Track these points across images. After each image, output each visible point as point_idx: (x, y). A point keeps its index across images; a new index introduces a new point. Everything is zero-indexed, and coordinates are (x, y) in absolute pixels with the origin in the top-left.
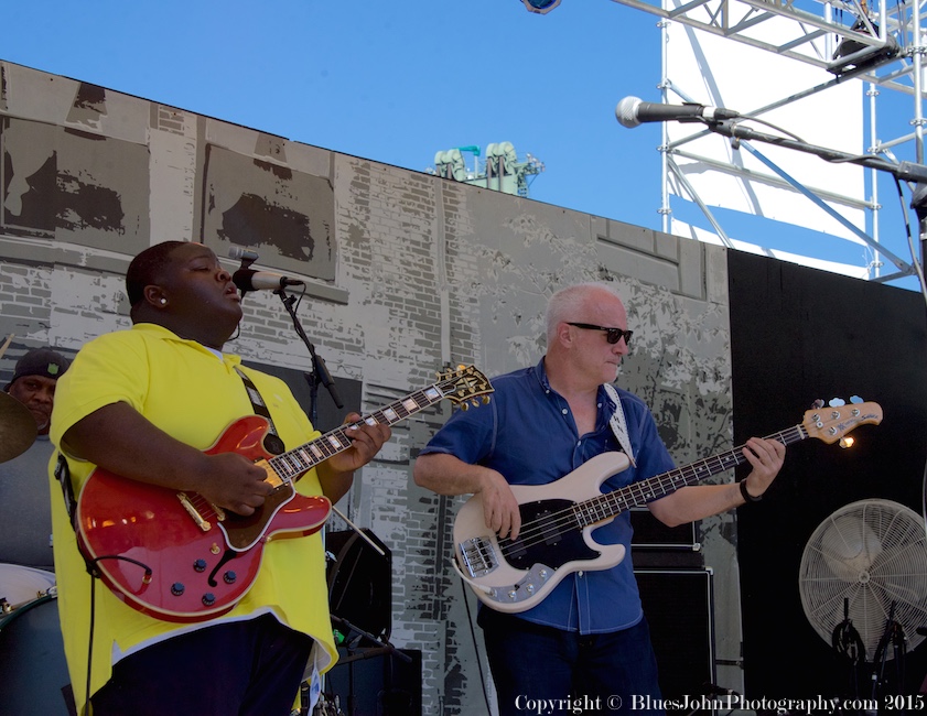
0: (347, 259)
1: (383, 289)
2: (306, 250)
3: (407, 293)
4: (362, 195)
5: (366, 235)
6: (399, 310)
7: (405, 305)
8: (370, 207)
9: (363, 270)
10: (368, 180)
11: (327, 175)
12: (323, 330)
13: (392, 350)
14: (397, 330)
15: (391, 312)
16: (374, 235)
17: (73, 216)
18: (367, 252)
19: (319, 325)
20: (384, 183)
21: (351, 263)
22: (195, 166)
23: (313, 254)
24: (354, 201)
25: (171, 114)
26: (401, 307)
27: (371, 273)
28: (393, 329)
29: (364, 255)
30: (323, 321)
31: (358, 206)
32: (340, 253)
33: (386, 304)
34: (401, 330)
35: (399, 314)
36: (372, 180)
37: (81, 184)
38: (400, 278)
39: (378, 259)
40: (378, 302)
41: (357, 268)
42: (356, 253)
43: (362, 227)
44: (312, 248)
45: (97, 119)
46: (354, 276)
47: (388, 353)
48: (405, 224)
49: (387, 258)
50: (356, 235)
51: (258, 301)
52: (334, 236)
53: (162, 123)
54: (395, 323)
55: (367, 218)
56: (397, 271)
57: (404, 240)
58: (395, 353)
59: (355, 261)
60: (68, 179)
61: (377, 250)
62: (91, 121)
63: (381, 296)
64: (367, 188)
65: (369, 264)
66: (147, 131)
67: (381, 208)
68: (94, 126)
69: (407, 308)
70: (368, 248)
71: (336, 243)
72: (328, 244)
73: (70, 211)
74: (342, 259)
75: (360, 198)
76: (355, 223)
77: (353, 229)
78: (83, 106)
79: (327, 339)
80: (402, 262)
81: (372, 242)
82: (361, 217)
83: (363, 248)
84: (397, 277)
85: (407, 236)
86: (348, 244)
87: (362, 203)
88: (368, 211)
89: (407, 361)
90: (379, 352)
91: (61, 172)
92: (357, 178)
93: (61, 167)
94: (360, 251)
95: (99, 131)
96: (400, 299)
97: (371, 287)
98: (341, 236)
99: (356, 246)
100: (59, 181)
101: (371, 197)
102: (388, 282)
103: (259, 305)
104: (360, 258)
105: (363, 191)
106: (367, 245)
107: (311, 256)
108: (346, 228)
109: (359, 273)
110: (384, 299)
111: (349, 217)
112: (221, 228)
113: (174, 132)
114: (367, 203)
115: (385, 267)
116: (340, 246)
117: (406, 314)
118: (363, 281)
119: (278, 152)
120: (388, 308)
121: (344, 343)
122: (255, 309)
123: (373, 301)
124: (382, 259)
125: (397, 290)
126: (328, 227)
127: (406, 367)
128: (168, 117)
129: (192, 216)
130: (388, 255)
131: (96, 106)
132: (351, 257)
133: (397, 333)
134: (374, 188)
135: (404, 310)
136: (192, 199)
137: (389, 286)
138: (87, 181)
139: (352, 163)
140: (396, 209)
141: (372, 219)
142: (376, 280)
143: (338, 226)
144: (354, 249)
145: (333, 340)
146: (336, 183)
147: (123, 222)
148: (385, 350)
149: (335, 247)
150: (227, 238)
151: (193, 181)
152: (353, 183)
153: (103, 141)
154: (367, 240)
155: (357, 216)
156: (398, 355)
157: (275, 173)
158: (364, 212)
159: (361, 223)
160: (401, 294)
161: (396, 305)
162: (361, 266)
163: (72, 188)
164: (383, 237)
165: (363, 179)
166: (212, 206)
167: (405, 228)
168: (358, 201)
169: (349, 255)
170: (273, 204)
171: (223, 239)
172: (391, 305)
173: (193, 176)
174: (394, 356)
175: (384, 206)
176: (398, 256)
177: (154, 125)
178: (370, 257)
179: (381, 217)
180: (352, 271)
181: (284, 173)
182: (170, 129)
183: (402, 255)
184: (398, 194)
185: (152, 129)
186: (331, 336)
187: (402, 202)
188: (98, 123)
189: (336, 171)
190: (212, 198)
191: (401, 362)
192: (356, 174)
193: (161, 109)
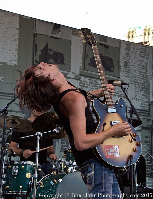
0: (124, 71)
1: (133, 80)
2: (112, 69)
3: (140, 81)
4: (128, 52)
5: (129, 64)
6: (138, 86)
7: (140, 84)
8: (130, 56)
9: (128, 74)
10: (130, 48)
11: (118, 47)
12: (117, 92)
13: (136, 97)
14: (137, 92)
15: (136, 86)
16: (131, 64)
17: (52, 61)
18: (129, 69)
19: (115, 90)
20: (135, 48)
21: (125, 72)
22: (83, 45)
23: (114, 69)
24: (126, 54)
25: (77, 31)
26: (138, 85)
27: (130, 75)
28: (136, 91)
29: (128, 70)
30: (117, 89)
31: (127, 55)
32: (122, 69)
33: (134, 84)
34: (138, 92)
35: (138, 87)
36: (131, 48)
37: (54, 52)
38: (138, 76)
39: (132, 71)
40: (132, 84)
41: (126, 74)
42: (126, 69)
43: (128, 62)
44: (114, 68)
45: (58, 34)
46: (125, 76)
47: (135, 99)
48: (140, 60)
49: (135, 71)
50: (126, 64)
51: (99, 83)
52: (120, 64)
53: (75, 34)
54: (137, 90)
55: (129, 59)
56: (138, 74)
57: (140, 65)
58: (136, 98)
59: (126, 72)
60: (51, 50)
61: (132, 68)
62: (57, 34)
63: (133, 82)
64: (130, 50)
65: (130, 72)
66: (71, 36)
67: (133, 56)
68: (57, 35)
69: (140, 85)
70: (129, 68)
71: (120, 66)
72: (118, 67)
73: (51, 59)
74: (122, 71)
75: (128, 53)
76: (126, 60)
77: (125, 62)
78: (55, 30)
79: (118, 94)
80: (139, 72)
81: (131, 66)
82: (128, 59)
83: (128, 68)
84: (137, 76)
85: (140, 64)
86: (124, 67)
87: (128, 55)
88: (130, 57)
89: (140, 101)
90: (132, 98)
91: (49, 49)
92: (127, 47)
93: (49, 47)
94: (127, 69)
95: (58, 37)
96: (138, 83)
97: (130, 79)
98: (122, 64)
99: (126, 67)
100: (48, 51)
101: (131, 53)
102: (135, 78)
103: (99, 85)
104: (127, 71)
105: (129, 51)
106: (129, 67)
107: (113, 70)
108: (123, 62)
109: (127, 75)
110: (134, 83)
111: (124, 59)
112: (89, 63)
113: (78, 36)
114: (129, 54)
115: (134, 73)
116: (122, 67)
117: (140, 87)
118: (128, 77)
119: (105, 40)
120: (135, 85)
121: (122, 96)
122: (98, 86)
123: (131, 83)
124: (133, 71)
125: (138, 80)
126: (119, 62)
127: (140, 102)
128: (76, 32)
129: (82, 60)
130: (135, 70)
131: (58, 30)
132: (125, 70)
133: (137, 93)
134: (132, 50)
135: (139, 86)
136: (82, 55)
137: (135, 79)
138: (55, 51)
139: (125, 43)
140: (138, 56)
141: (131, 59)
142: (132, 77)
143: (121, 61)
144: (125, 68)
145: (119, 95)
146: (121, 49)
147: (64, 62)
148: (134, 98)
149: (120, 68)
150: (91, 66)
151: (82, 50)
152: (126, 49)
153: (59, 40)
154: (129, 65)
155: (127, 59)
156: (137, 99)
157: (104, 47)
158: (129, 57)
159: (128, 60)
160: (139, 81)
161: (137, 84)
162: (127, 73)
163: (52, 53)
164: (134, 64)
165: (129, 48)
166: (87, 57)
167: (140, 62)
168: (127, 54)
169: (124, 70)
170: (103, 56)
171: (90, 66)
172: (135, 84)
173: (82, 48)
174: (136, 99)
175: (134, 55)
176: (138, 70)
177: (73, 34)
178: (130, 70)
179: (133, 59)
180: (125, 74)
181: (107, 47)
182: (77, 35)
183: (139, 70)
184: (138, 52)
185: (72, 36)
186: (119, 94)
187: (139, 54)
188: (59, 35)
189: (121, 45)
190: (87, 54)
191: (138, 101)
192: (127, 46)
193: (74, 30)
